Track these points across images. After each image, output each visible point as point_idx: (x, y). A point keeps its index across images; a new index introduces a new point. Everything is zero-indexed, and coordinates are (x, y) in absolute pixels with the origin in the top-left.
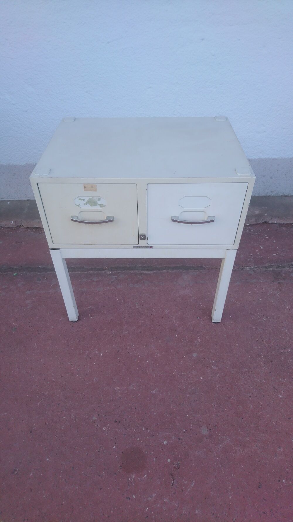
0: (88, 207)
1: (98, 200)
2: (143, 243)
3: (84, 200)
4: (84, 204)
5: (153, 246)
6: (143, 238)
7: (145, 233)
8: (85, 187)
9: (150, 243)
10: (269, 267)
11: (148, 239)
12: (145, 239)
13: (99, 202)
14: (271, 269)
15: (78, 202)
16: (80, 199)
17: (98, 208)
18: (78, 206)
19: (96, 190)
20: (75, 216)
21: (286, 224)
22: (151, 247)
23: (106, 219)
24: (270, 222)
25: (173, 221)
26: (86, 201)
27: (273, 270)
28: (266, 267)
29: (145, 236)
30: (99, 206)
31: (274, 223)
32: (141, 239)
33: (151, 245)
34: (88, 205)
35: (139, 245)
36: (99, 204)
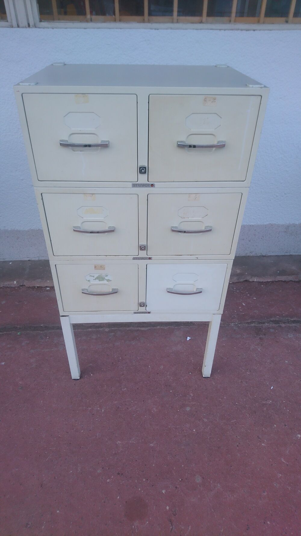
0: (97, 282)
1: (106, 276)
2: (142, 309)
3: (93, 276)
4: (94, 280)
5: (151, 312)
7: (145, 301)
8: (95, 267)
9: (148, 309)
10: (251, 323)
11: (146, 306)
12: (144, 306)
13: (106, 278)
14: (253, 325)
15: (88, 278)
16: (90, 276)
17: (105, 282)
18: (89, 281)
19: (104, 269)
20: (85, 289)
21: (264, 282)
22: (149, 313)
23: (111, 291)
24: (251, 280)
25: (168, 292)
26: (95, 277)
27: (255, 326)
28: (248, 323)
29: (144, 304)
30: (106, 281)
31: (254, 281)
32: (141, 306)
33: (149, 311)
34: (97, 280)
35: (138, 311)
36: (106, 280)
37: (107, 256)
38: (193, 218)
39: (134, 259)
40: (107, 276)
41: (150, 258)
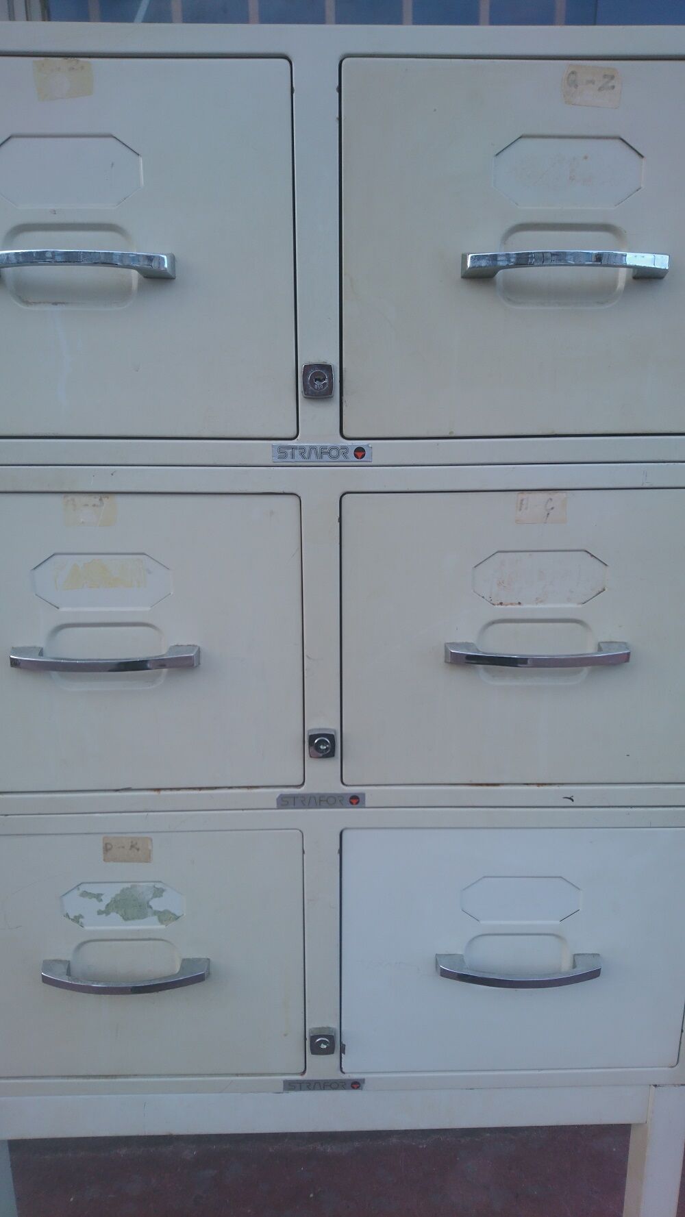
0: (115, 925)
1: (155, 896)
2: (322, 1067)
3: (98, 897)
4: (100, 913)
5: (363, 1080)
6: (324, 1046)
7: (334, 1025)
8: (107, 849)
9: (353, 1065)
11: (342, 1050)
12: (330, 1051)
13: (157, 904)
15: (75, 904)
16: (85, 894)
17: (149, 925)
18: (77, 919)
19: (147, 859)
20: (60, 961)
22: (356, 1085)
23: (177, 969)
25: (445, 974)
26: (107, 900)
29: (331, 1038)
30: (155, 918)
32: (316, 1050)
33: (355, 1077)
34: (114, 916)
35: (306, 1077)
36: (155, 913)
37: (162, 793)
38: (541, 606)
39: (285, 802)
40: (159, 893)
41: (355, 800)
